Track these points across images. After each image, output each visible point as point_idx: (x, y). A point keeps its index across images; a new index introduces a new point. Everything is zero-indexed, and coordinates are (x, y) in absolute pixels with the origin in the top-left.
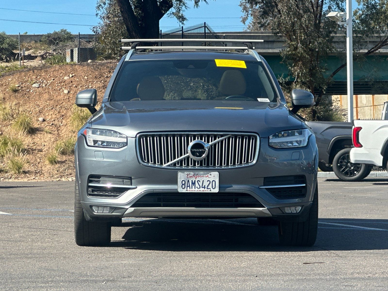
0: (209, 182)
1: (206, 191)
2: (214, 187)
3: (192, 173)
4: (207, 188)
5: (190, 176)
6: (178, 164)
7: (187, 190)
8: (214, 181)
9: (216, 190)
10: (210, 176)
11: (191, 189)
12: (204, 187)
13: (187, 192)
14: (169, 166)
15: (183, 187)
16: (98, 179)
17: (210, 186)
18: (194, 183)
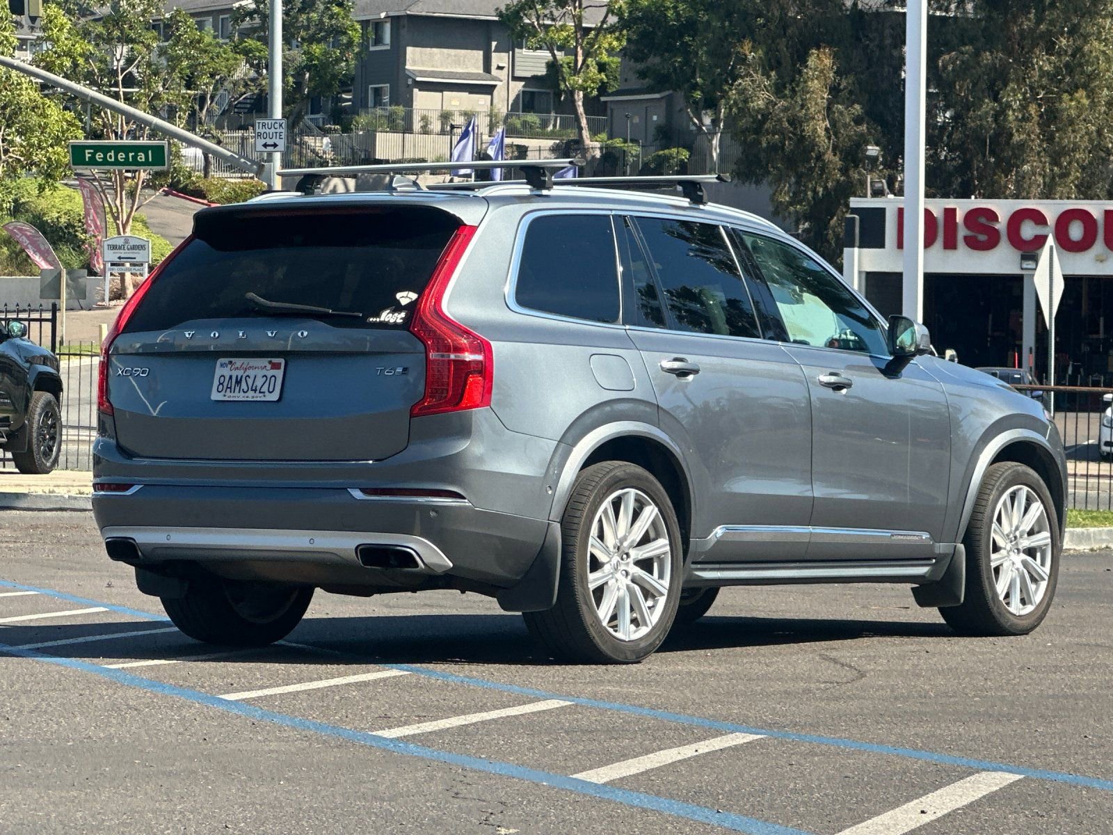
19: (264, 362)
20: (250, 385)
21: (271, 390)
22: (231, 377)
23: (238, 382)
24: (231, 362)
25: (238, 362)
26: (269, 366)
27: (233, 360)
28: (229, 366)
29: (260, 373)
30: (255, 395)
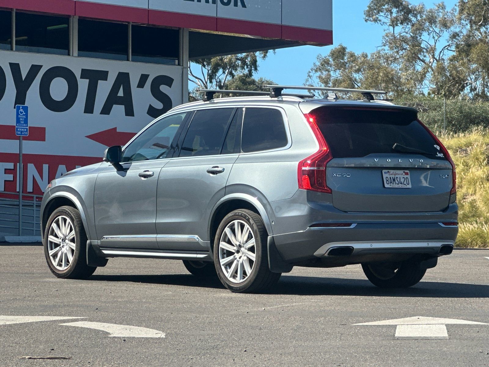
19: (402, 172)
20: (399, 181)
21: (408, 183)
22: (390, 178)
23: (394, 180)
24: (388, 172)
25: (392, 171)
26: (404, 174)
27: (389, 171)
28: (388, 173)
29: (402, 176)
30: (402, 185)
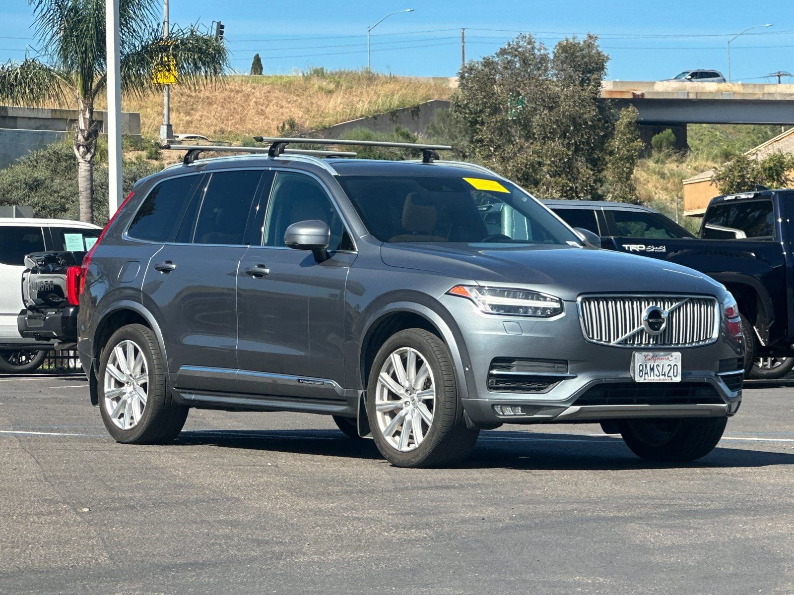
0: (670, 367)
1: (668, 380)
2: (675, 375)
3: (651, 354)
4: (668, 376)
5: (649, 357)
6: (630, 341)
7: (645, 379)
8: (675, 365)
9: (678, 379)
10: (670, 358)
11: (649, 378)
12: (665, 375)
13: (645, 381)
14: (619, 343)
15: (641, 375)
16: (509, 365)
17: (671, 374)
18: (652, 369)
